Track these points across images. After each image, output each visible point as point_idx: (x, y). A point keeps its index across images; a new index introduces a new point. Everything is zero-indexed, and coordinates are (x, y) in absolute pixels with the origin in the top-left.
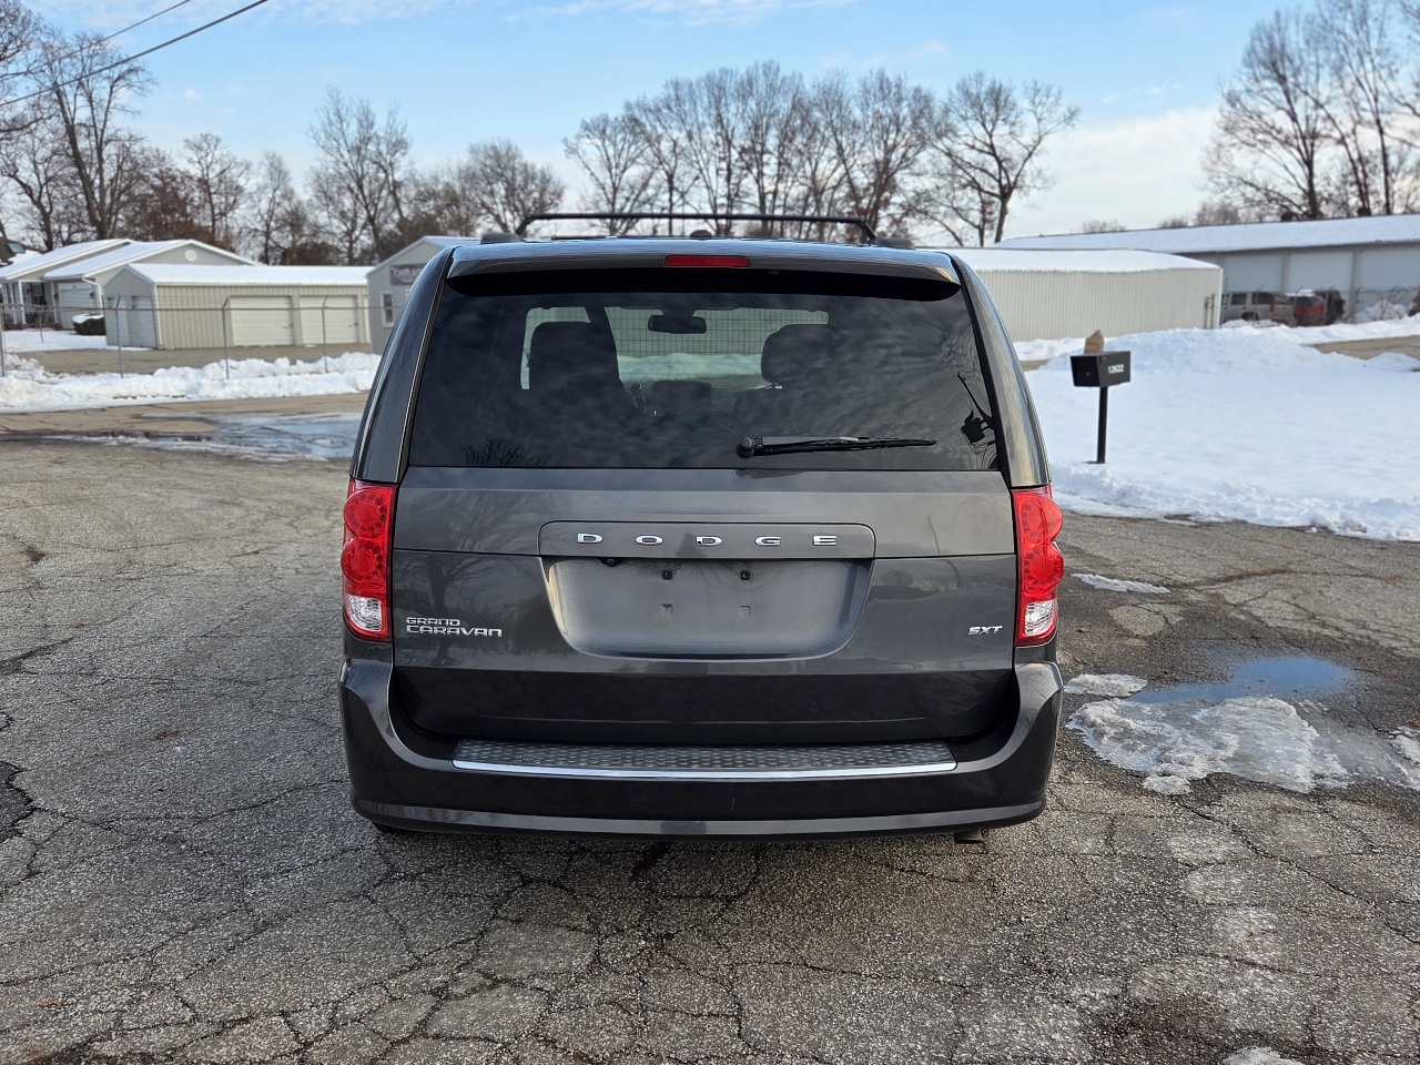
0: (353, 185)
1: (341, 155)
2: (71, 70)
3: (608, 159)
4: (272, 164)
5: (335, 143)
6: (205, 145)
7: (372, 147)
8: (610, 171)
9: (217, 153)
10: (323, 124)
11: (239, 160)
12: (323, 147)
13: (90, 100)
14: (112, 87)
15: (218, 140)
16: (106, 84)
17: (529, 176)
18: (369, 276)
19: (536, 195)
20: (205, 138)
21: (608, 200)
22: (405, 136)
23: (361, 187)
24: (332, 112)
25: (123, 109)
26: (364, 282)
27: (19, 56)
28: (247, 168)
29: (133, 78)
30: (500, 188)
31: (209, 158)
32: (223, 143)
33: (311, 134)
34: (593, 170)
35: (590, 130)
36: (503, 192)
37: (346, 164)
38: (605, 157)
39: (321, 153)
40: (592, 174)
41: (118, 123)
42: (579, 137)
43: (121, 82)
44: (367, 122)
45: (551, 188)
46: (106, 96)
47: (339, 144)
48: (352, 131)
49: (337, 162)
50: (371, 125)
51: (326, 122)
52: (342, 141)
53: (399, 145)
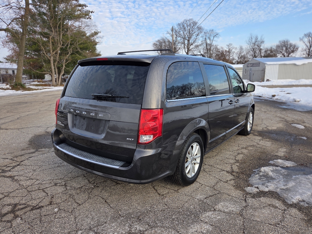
0: (253, 50)
1: (251, 45)
2: (208, 35)
3: (310, 41)
4: (240, 48)
5: (250, 43)
6: (230, 45)
7: (257, 43)
8: (310, 43)
9: (231, 47)
10: (248, 40)
11: (235, 47)
12: (248, 44)
13: (210, 40)
14: (214, 37)
15: (232, 44)
16: (213, 37)
17: (291, 45)
18: (243, 66)
19: (292, 49)
20: (230, 44)
21: (309, 49)
22: (264, 40)
23: (254, 50)
24: (250, 37)
25: (215, 41)
26: (242, 67)
27: (201, 34)
28: (236, 48)
29: (217, 36)
30: (284, 49)
31: (230, 48)
32: (233, 45)
33: (246, 42)
34: (306, 43)
35: (306, 36)
36: (285, 49)
37: (252, 46)
38: (309, 41)
39: (247, 45)
40: (305, 44)
41: (214, 43)
42: (303, 37)
43: (215, 37)
44: (257, 38)
45: (296, 47)
46: (212, 39)
47: (251, 43)
48: (254, 41)
49: (250, 46)
50: (257, 39)
51: (249, 39)
52: (251, 42)
53: (263, 42)
